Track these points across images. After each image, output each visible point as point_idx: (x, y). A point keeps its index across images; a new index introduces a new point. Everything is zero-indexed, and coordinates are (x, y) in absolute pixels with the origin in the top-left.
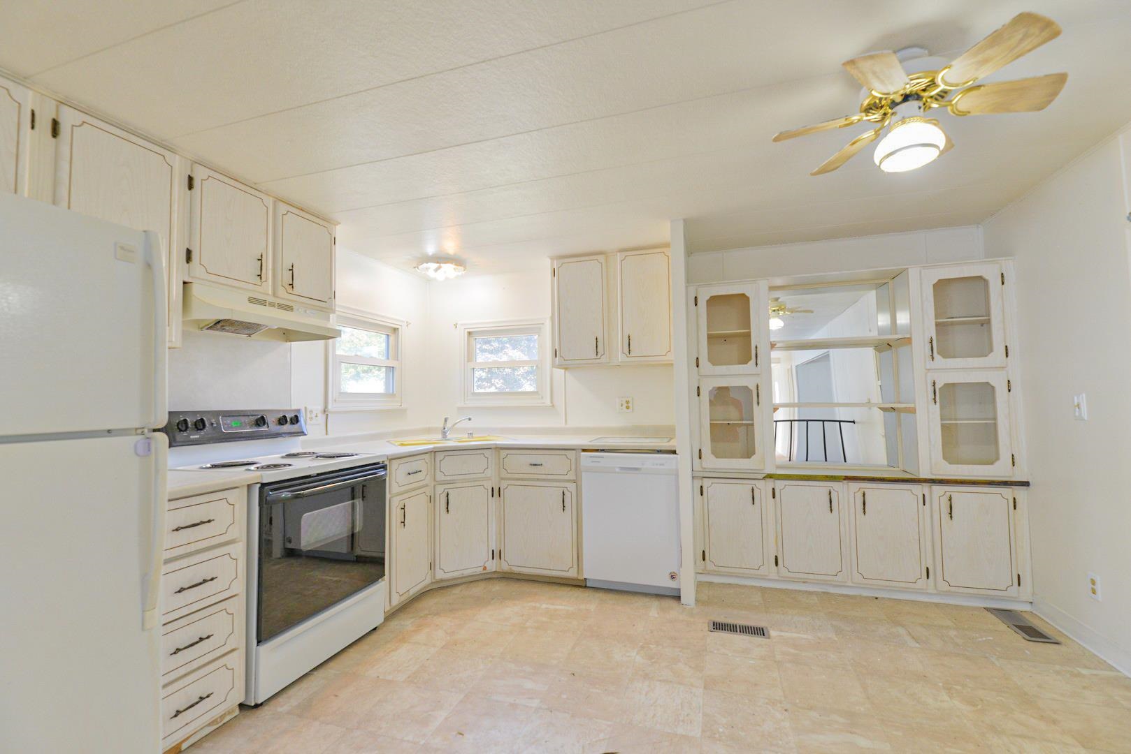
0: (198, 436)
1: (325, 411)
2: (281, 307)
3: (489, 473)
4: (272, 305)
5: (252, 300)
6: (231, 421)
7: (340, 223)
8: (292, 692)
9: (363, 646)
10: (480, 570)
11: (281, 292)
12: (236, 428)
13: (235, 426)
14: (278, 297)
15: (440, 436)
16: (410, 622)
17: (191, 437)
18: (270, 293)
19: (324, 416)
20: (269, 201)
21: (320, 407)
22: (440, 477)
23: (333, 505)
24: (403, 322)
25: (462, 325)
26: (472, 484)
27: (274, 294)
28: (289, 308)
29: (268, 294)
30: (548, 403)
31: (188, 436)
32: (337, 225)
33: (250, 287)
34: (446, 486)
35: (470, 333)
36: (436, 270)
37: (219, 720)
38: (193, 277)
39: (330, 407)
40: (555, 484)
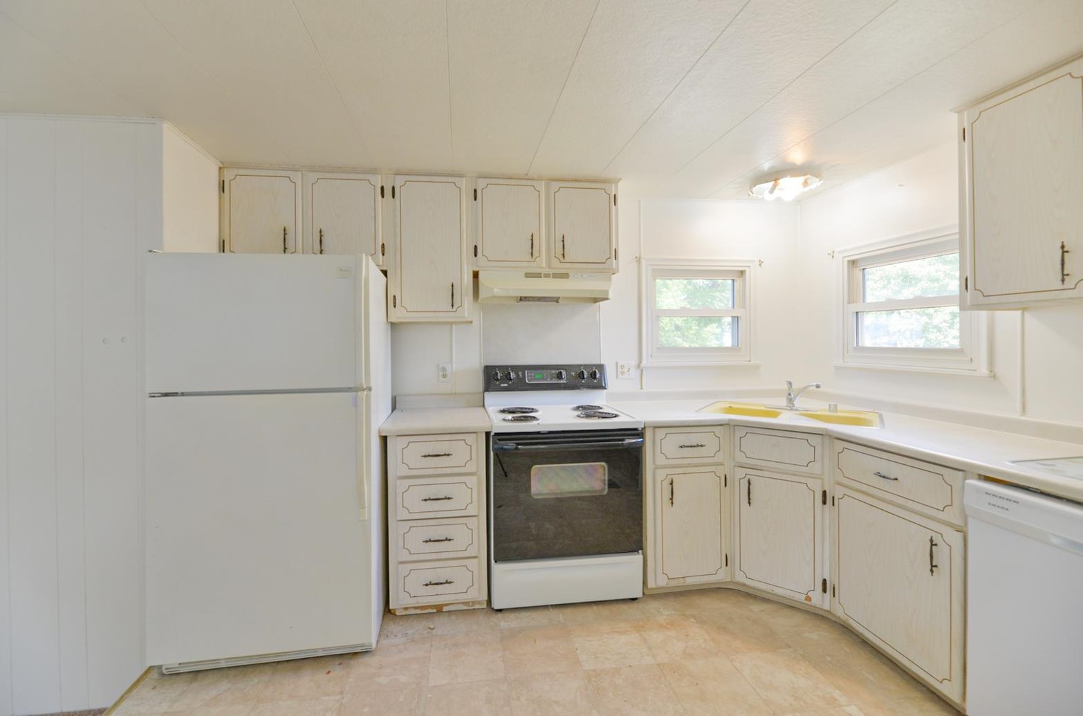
0: (506, 385)
1: (639, 366)
2: (556, 276)
3: (816, 468)
4: (547, 276)
5: (528, 275)
6: (535, 374)
7: (621, 179)
8: (524, 614)
9: (604, 610)
10: (802, 598)
11: (555, 263)
12: (538, 380)
13: (538, 378)
14: (552, 268)
15: (783, 402)
16: (668, 613)
17: (502, 385)
18: (544, 266)
19: (639, 372)
20: (542, 186)
21: (634, 362)
22: (741, 458)
23: (558, 463)
24: (753, 261)
25: (840, 252)
26: (789, 478)
27: (549, 267)
28: (566, 276)
29: (543, 268)
30: (984, 370)
31: (500, 384)
32: (618, 182)
33: (525, 264)
34: (749, 471)
35: (853, 263)
36: (772, 191)
37: (471, 604)
38: (480, 267)
39: (644, 362)
40: (924, 522)
